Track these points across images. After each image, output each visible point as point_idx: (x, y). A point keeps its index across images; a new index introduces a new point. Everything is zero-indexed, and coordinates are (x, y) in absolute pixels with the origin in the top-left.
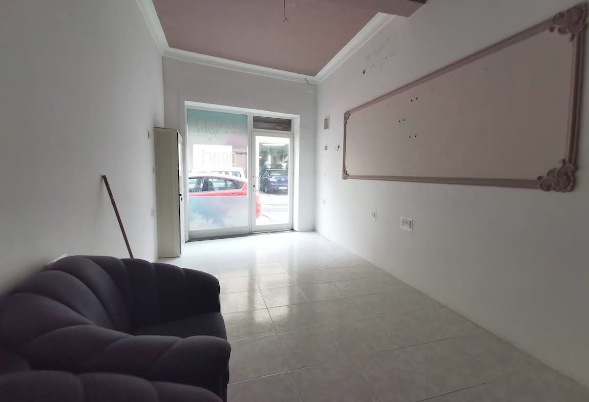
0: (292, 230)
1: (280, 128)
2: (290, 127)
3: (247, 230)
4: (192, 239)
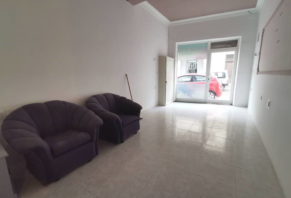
0: (232, 104)
1: (230, 46)
2: (237, 45)
4: (177, 101)
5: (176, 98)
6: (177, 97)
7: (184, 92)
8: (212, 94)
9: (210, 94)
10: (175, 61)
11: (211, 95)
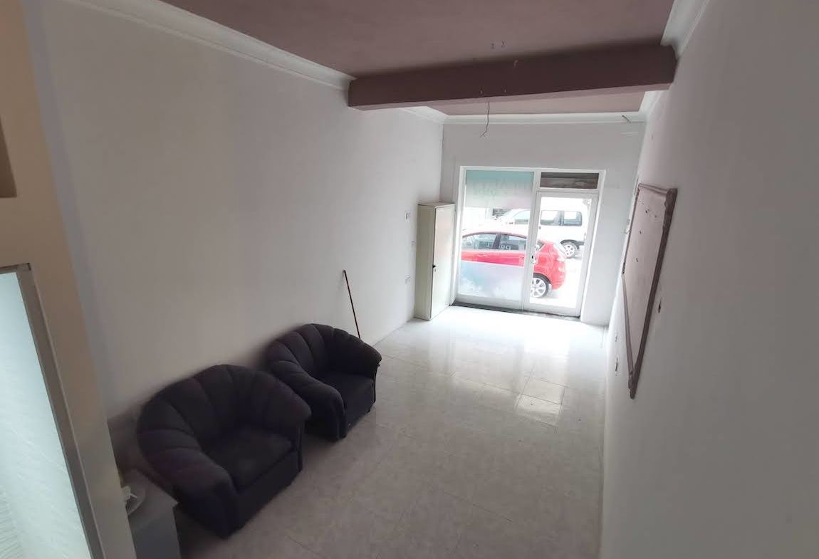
0: (578, 317)
1: (583, 183)
2: (596, 185)
3: (518, 306)
4: (458, 303)
5: (457, 294)
6: (459, 292)
7: (477, 281)
8: (542, 282)
9: (538, 281)
10: (456, 210)
11: (539, 284)
